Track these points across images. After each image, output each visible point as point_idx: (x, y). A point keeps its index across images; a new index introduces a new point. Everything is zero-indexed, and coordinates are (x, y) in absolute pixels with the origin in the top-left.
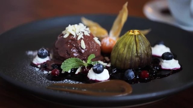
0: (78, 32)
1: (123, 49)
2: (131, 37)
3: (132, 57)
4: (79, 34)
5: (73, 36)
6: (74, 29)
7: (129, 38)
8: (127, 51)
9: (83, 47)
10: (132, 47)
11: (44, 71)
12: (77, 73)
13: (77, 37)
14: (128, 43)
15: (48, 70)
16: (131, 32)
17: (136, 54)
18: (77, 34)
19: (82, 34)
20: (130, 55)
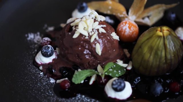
0: (91, 30)
1: (149, 55)
2: (159, 39)
3: (159, 65)
4: (93, 33)
5: (85, 36)
6: (86, 26)
7: (156, 40)
8: (154, 57)
9: (99, 52)
10: (159, 53)
11: (51, 78)
12: (91, 83)
13: (90, 37)
14: (155, 48)
15: (55, 78)
16: (159, 30)
17: (164, 61)
18: (91, 34)
19: (97, 33)
20: (158, 63)
